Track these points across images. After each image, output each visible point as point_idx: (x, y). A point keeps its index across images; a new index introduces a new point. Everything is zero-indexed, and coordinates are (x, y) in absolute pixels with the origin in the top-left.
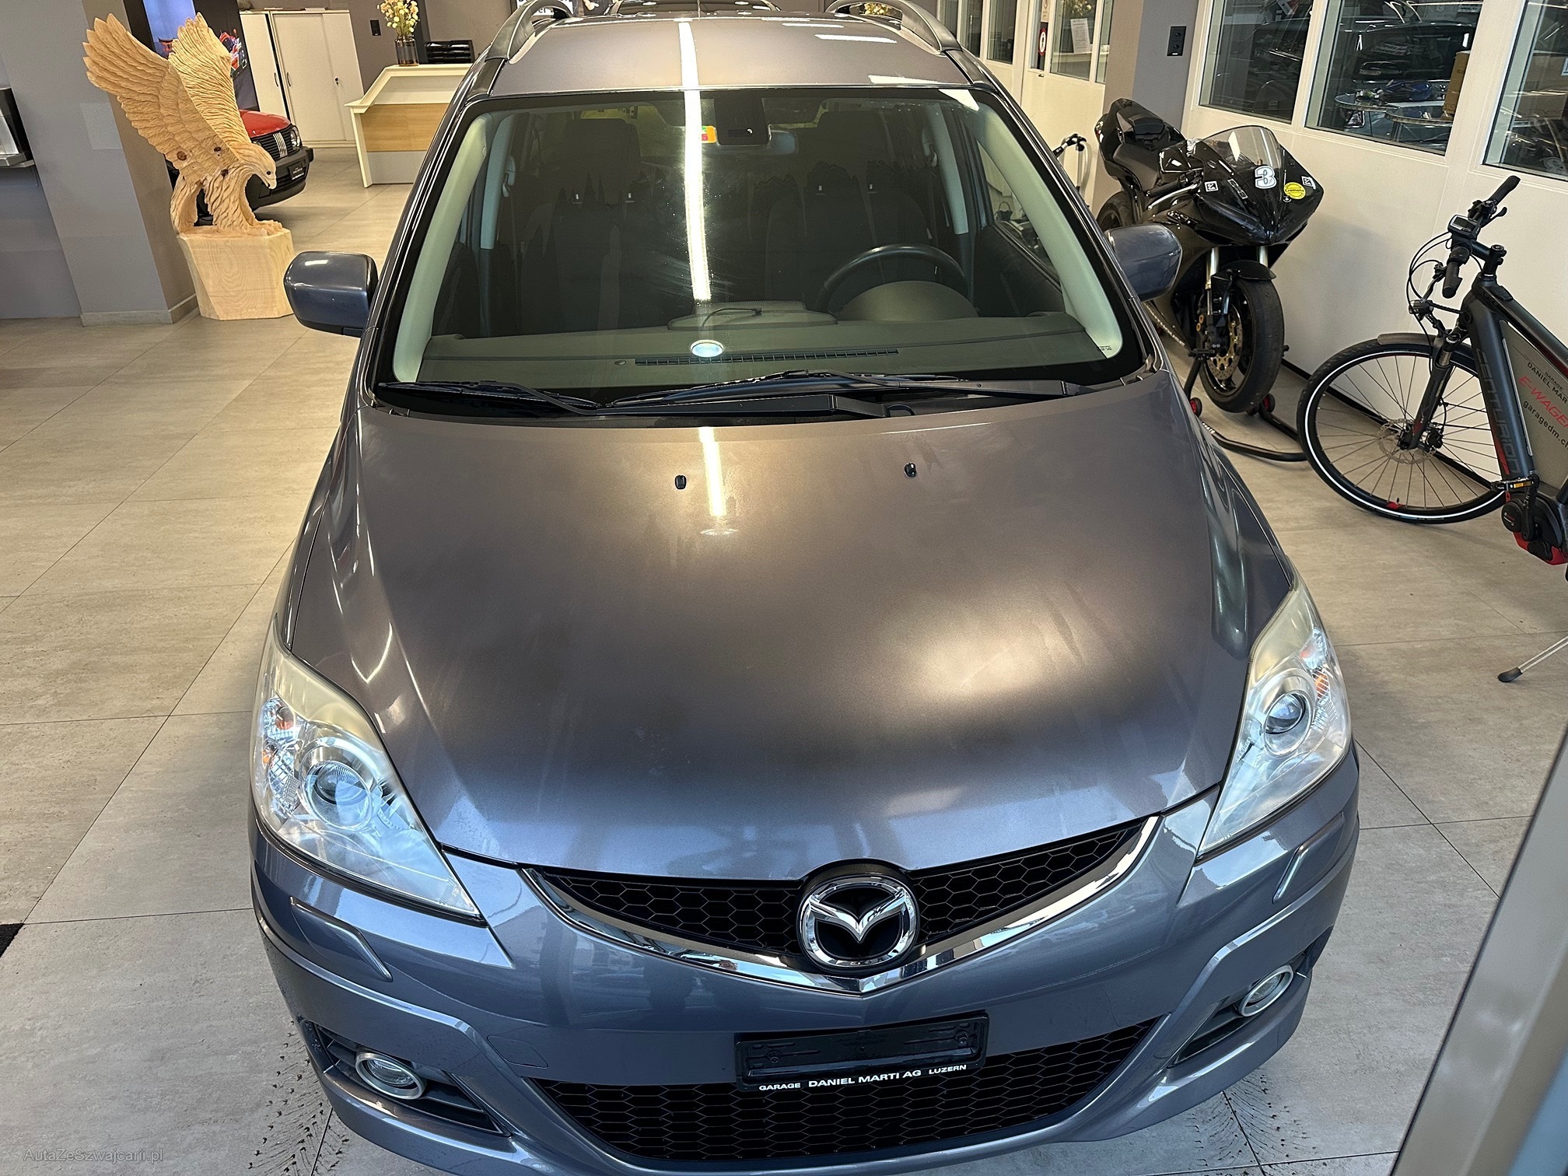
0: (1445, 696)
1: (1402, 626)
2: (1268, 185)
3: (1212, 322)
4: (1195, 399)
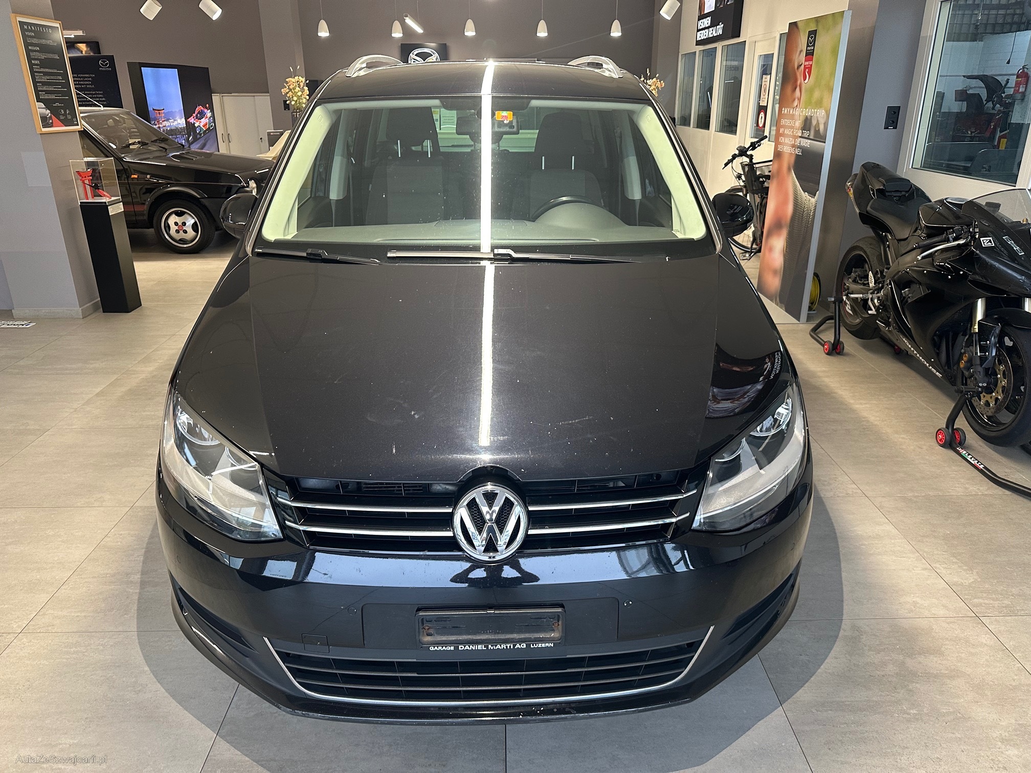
3: (978, 362)
4: (957, 429)
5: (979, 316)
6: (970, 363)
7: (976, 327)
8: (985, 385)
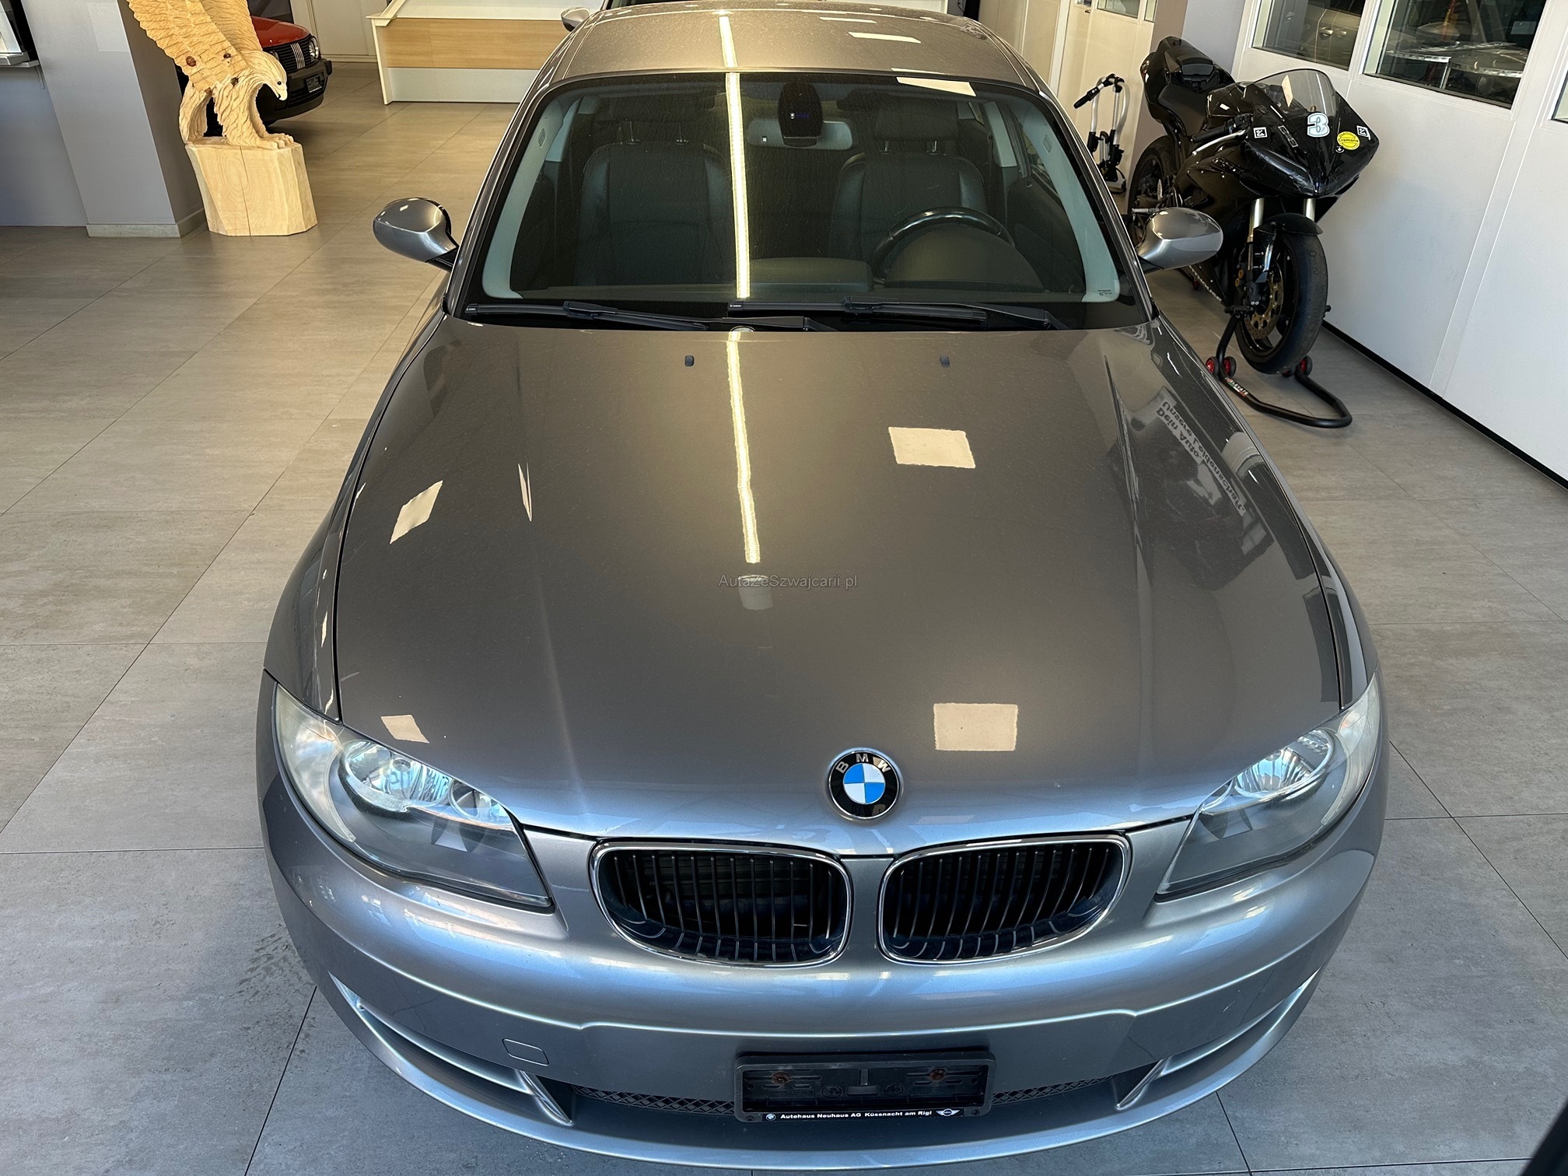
0: (1473, 683)
1: (1433, 606)
2: (1321, 133)
3: (1251, 278)
4: (1229, 358)
5: (1256, 222)
6: (1244, 278)
7: (1252, 236)
8: (1258, 303)
